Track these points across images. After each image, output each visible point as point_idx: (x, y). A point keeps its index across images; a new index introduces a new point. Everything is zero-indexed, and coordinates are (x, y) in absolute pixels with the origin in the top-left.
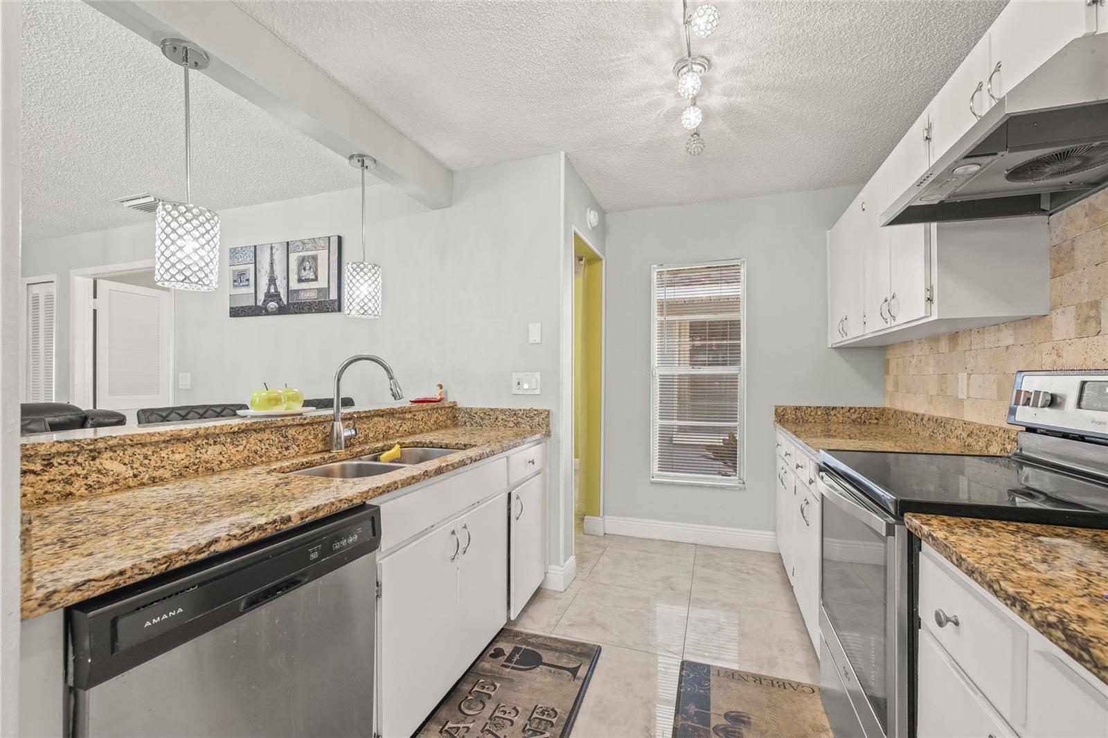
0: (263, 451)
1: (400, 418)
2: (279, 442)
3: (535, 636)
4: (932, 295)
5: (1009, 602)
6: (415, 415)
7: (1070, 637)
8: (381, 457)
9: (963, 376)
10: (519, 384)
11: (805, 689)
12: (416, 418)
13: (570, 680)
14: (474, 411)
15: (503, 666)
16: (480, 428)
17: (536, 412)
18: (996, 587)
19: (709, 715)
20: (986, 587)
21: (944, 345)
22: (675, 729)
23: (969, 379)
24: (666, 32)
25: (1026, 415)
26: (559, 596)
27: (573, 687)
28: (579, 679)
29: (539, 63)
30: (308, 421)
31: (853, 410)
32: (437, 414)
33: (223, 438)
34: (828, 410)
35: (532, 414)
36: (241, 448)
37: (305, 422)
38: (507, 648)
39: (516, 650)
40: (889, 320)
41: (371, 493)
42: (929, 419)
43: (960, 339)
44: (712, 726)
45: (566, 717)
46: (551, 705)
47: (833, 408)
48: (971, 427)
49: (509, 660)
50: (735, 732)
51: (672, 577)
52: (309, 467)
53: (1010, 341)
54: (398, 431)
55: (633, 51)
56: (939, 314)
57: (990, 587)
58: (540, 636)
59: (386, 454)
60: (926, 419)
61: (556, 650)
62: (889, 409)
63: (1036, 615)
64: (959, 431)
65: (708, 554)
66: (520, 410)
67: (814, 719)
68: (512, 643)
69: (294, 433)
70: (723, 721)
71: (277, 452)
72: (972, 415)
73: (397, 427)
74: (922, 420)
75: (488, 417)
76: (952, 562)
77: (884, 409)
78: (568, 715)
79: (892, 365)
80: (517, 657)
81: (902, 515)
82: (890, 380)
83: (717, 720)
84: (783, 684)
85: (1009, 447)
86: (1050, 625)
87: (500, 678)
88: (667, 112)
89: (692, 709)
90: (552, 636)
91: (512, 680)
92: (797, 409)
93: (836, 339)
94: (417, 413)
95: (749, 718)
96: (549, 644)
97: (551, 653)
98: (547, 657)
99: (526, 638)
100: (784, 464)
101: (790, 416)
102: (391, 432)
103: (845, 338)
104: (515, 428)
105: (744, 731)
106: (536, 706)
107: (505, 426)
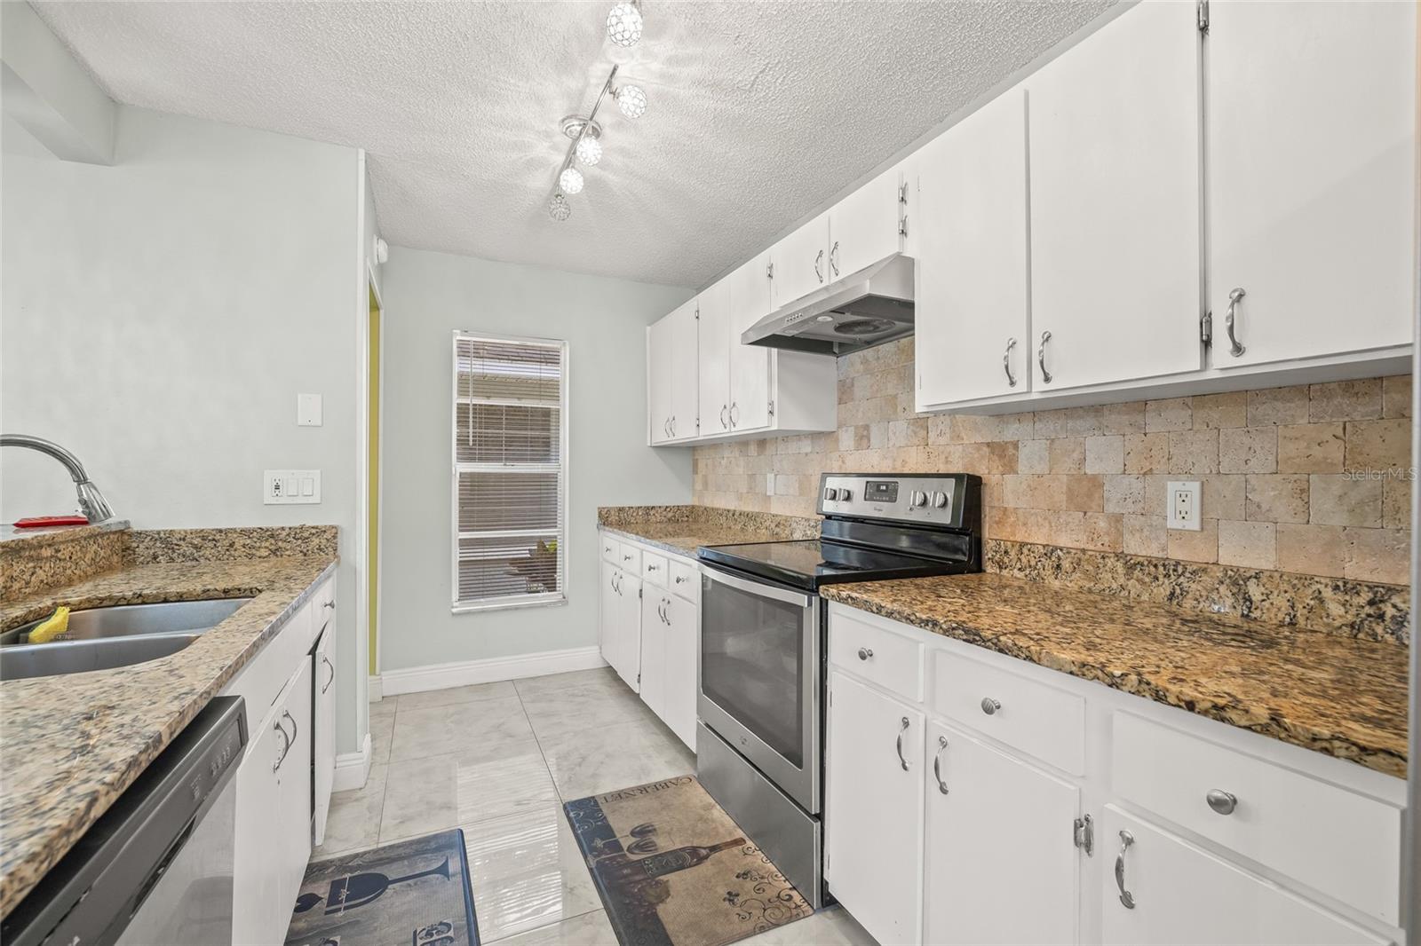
1: (31, 558)
3: (356, 856)
4: (773, 407)
5: (923, 625)
6: (58, 551)
7: (967, 631)
8: (35, 635)
9: (770, 476)
10: (277, 487)
11: (682, 781)
12: (59, 555)
13: (444, 882)
14: (178, 536)
15: (327, 913)
16: (194, 563)
17: (314, 531)
18: (913, 618)
19: (617, 841)
20: (904, 620)
21: (753, 449)
22: (591, 870)
23: (775, 479)
25: (829, 507)
26: (359, 794)
27: (454, 887)
28: (454, 875)
31: (668, 509)
32: (96, 546)
34: (648, 510)
35: (306, 534)
38: (322, 889)
39: (336, 886)
40: (728, 426)
42: (740, 514)
43: (767, 445)
44: (625, 849)
45: (465, 922)
46: (434, 920)
47: (653, 508)
48: (778, 519)
49: (334, 899)
50: (646, 844)
51: (503, 724)
53: (808, 449)
54: (27, 583)
56: (779, 426)
57: (907, 619)
58: (369, 852)
59: (42, 629)
60: (737, 514)
61: (400, 858)
62: (699, 507)
63: (944, 626)
64: (768, 523)
65: (530, 686)
66: (283, 529)
67: (702, 801)
68: (324, 879)
70: (633, 840)
72: (777, 508)
73: (26, 577)
74: (733, 515)
75: (211, 544)
76: (872, 611)
77: (693, 507)
78: (465, 918)
79: (701, 465)
80: (344, 893)
81: (817, 588)
82: (699, 478)
83: (626, 842)
84: (665, 785)
85: (809, 533)
86: (953, 629)
87: (336, 929)
89: (599, 843)
90: (381, 846)
91: (358, 922)
92: (621, 510)
93: (662, 438)
94: (62, 547)
95: (652, 826)
96: (384, 856)
97: (395, 866)
98: (391, 872)
99: (343, 864)
100: (617, 570)
101: (613, 518)
102: (16, 586)
103: (671, 438)
104: (273, 558)
105: (654, 839)
106: (415, 932)
107: (251, 556)
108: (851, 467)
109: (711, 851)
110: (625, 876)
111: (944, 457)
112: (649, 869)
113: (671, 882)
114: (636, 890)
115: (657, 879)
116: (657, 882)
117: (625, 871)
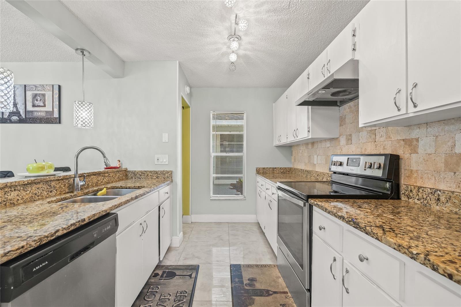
0: (39, 193)
1: (103, 176)
2: (47, 188)
3: (171, 266)
4: (309, 130)
5: (339, 218)
6: (109, 175)
7: (354, 223)
8: (98, 194)
9: (315, 156)
10: (158, 159)
11: (272, 266)
12: (110, 176)
13: (189, 279)
14: (136, 172)
15: (159, 279)
16: (140, 179)
17: (166, 172)
18: (336, 215)
19: (243, 281)
20: (333, 215)
21: (310, 146)
22: (232, 288)
23: (317, 157)
24: (227, 24)
25: (334, 168)
26: (177, 249)
27: (192, 281)
28: (193, 278)
29: (175, 25)
30: (61, 178)
31: (281, 169)
32: (119, 174)
33: (19, 188)
34: (274, 169)
35: (164, 173)
36: (28, 192)
37: (60, 178)
38: (160, 272)
39: (164, 272)
40: (296, 137)
41: (113, 207)
42: (305, 171)
43: (315, 144)
44: (244, 284)
45: (191, 293)
46: (184, 289)
47: (275, 168)
48: (318, 173)
49: (162, 276)
50: (252, 284)
51: (221, 236)
52: (64, 200)
53: (329, 145)
54: (102, 182)
55: (213, 28)
56: (311, 136)
57: (335, 215)
58: (174, 265)
59: (100, 193)
60: (304, 171)
61: (181, 269)
62: (293, 168)
63: (347, 220)
64: (314, 175)
66: (159, 171)
67: (276, 275)
68: (161, 270)
69: (54, 184)
70: (248, 282)
71: (46, 194)
72: (318, 169)
73: (102, 180)
74: (303, 171)
75: (143, 175)
76: (324, 211)
77: (291, 168)
78: (191, 292)
79: (294, 153)
80: (165, 275)
81: (308, 200)
82: (293, 157)
83: (246, 282)
84: (265, 266)
85: (328, 179)
86: (350, 221)
87: (160, 284)
88: (222, 52)
89: (237, 280)
90: (178, 264)
91: (165, 284)
92: (264, 168)
93: (277, 143)
94: (110, 174)
95: (256, 279)
96: (178, 267)
97: (179, 271)
98: (178, 272)
99: (167, 267)
100: (260, 189)
101: (261, 171)
102: (99, 182)
103: (280, 143)
104: (157, 179)
105: (255, 283)
106: (178, 291)
107: (152, 178)
108: (344, 151)
109: (274, 293)
110: (242, 293)
111: (383, 147)
112: (250, 293)
113: (256, 300)
114: (243, 299)
115: (251, 297)
116: (251, 298)
117: (242, 291)
